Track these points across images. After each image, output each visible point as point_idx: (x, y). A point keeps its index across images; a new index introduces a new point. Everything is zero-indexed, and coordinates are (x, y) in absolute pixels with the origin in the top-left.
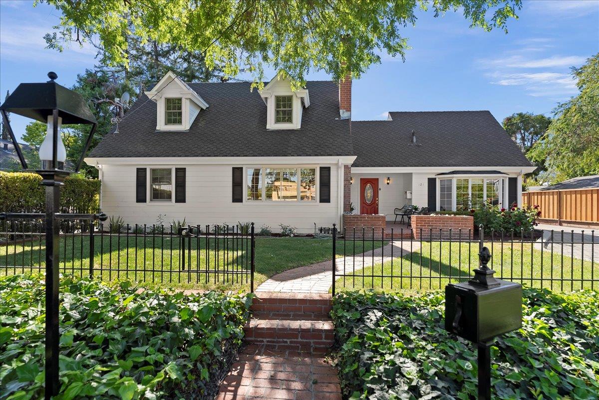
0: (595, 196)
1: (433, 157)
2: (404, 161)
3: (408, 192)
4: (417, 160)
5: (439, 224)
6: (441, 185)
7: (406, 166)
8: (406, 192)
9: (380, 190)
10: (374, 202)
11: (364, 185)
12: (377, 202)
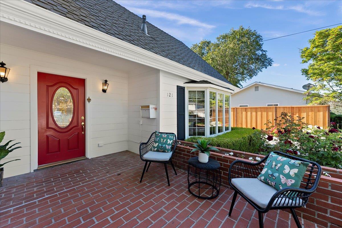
6: (189, 98)
9: (89, 102)
10: (75, 124)
11: (50, 88)
12: (83, 123)
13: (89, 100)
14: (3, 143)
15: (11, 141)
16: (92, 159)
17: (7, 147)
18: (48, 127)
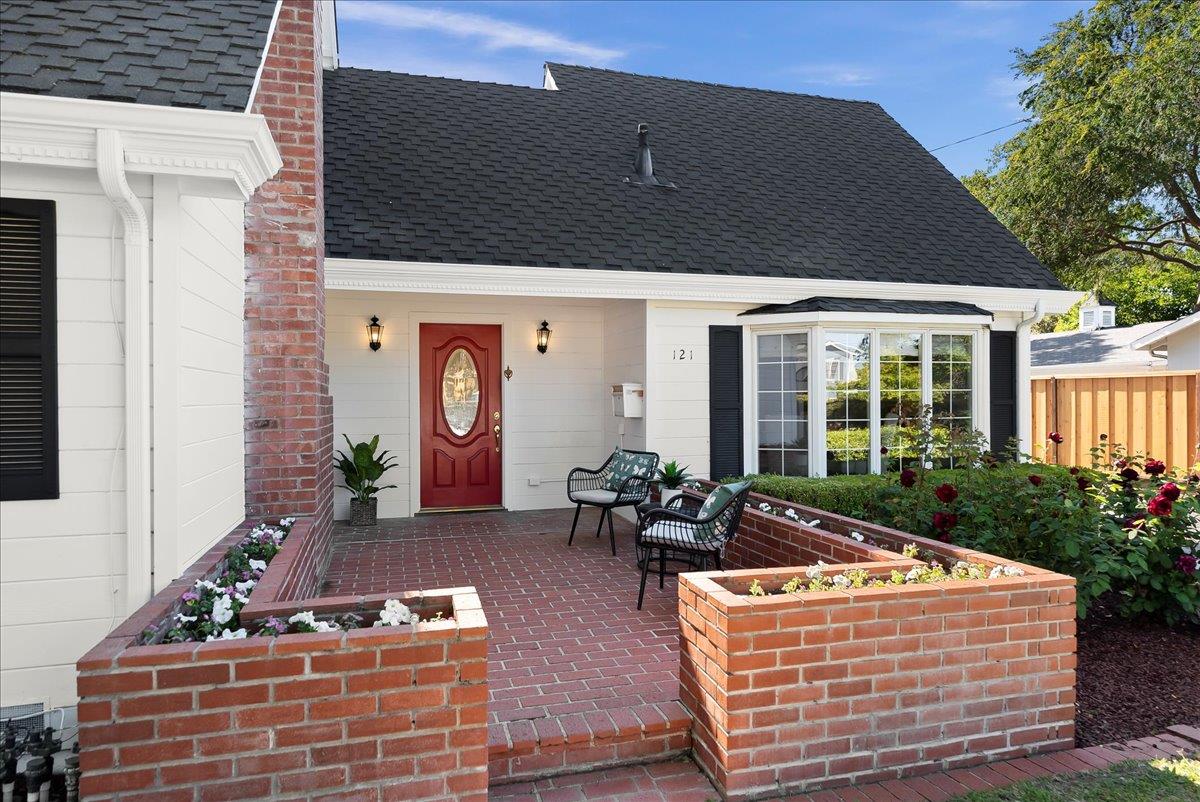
0: (1180, 398)
1: (726, 236)
2: (611, 246)
3: (627, 387)
4: (667, 243)
5: (884, 649)
6: (760, 359)
7: (619, 267)
8: (618, 389)
9: (508, 378)
10: (482, 428)
11: (439, 354)
12: (497, 428)
13: (509, 373)
14: (375, 457)
15: (385, 452)
16: (514, 512)
17: (381, 462)
18: (436, 434)
